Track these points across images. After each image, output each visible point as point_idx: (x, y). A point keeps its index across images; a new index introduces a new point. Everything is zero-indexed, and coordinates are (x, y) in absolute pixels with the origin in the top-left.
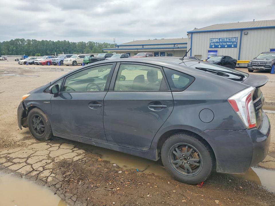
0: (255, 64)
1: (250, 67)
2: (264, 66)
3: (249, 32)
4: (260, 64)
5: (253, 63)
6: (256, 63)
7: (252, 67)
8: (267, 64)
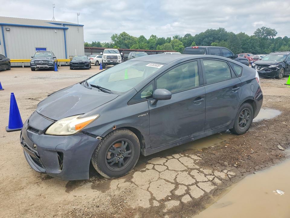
0: (38, 63)
1: (34, 66)
2: (48, 64)
3: (11, 28)
4: (43, 62)
5: (36, 61)
6: (40, 61)
7: (36, 66)
8: (49, 63)
